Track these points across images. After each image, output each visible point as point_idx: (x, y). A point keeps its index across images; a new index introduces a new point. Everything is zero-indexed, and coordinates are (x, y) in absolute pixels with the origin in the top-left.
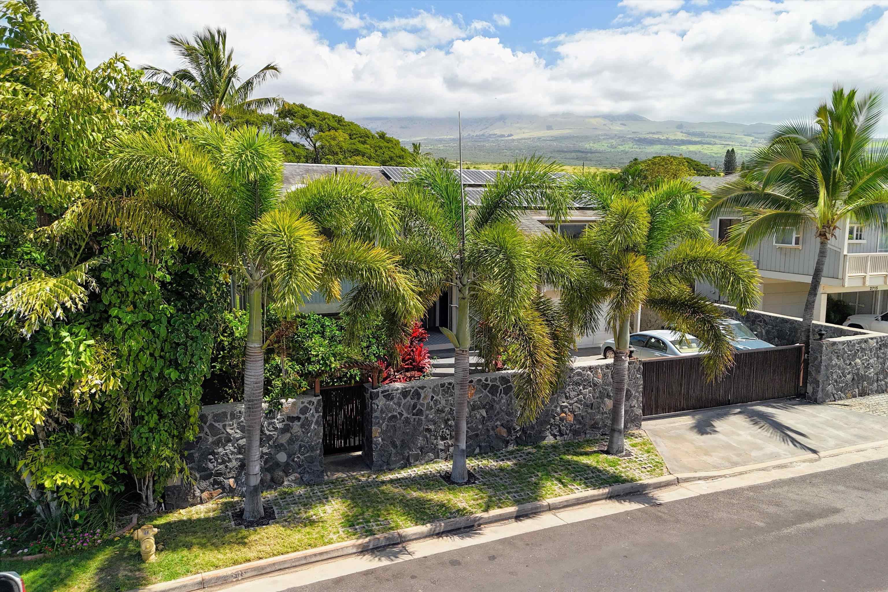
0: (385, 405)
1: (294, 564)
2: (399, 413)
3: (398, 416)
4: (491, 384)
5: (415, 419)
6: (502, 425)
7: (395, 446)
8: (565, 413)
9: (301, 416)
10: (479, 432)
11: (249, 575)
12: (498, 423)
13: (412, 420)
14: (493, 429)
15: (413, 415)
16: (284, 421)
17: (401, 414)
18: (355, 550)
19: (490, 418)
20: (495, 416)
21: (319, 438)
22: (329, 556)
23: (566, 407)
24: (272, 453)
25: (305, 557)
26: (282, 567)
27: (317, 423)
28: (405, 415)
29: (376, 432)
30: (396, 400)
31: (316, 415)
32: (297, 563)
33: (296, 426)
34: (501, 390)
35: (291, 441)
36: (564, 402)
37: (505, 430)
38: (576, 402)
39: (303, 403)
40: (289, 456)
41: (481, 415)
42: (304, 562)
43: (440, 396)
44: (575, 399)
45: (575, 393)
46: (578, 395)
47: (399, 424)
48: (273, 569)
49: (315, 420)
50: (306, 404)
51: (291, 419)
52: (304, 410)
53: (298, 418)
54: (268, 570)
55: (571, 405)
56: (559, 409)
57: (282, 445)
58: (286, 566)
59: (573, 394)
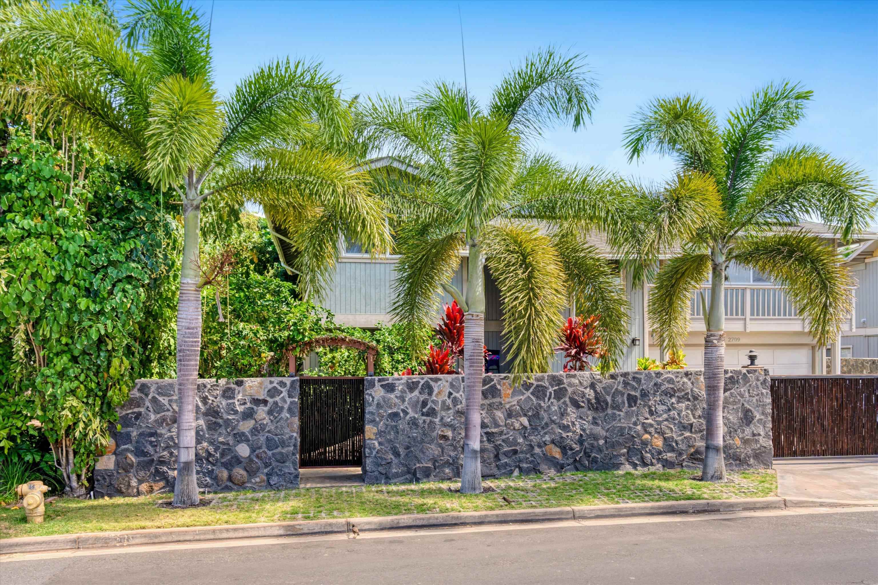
0: (384, 398)
1: (198, 537)
2: (403, 411)
3: (402, 415)
4: (535, 383)
5: (424, 422)
6: (553, 442)
7: (397, 454)
8: (650, 433)
9: (268, 399)
10: (518, 448)
11: (137, 541)
12: (547, 438)
13: (421, 422)
14: (539, 446)
15: (423, 415)
16: (245, 403)
17: (406, 413)
18: (282, 532)
19: (534, 429)
20: (543, 428)
21: (292, 431)
22: (246, 534)
23: (651, 425)
24: (231, 443)
25: (214, 531)
27: (290, 410)
28: (411, 414)
29: (370, 430)
30: (397, 393)
31: (289, 400)
32: (202, 537)
33: (262, 412)
34: (551, 393)
35: (255, 431)
36: (647, 419)
37: (558, 450)
38: (667, 420)
39: (271, 382)
40: (253, 450)
41: (521, 424)
42: (212, 537)
43: (461, 393)
44: (665, 416)
45: (664, 407)
46: (669, 410)
47: (402, 425)
49: (286, 406)
50: (275, 384)
51: (257, 402)
52: (273, 392)
53: (265, 402)
55: (659, 423)
56: (639, 427)
57: (243, 434)
59: (661, 408)
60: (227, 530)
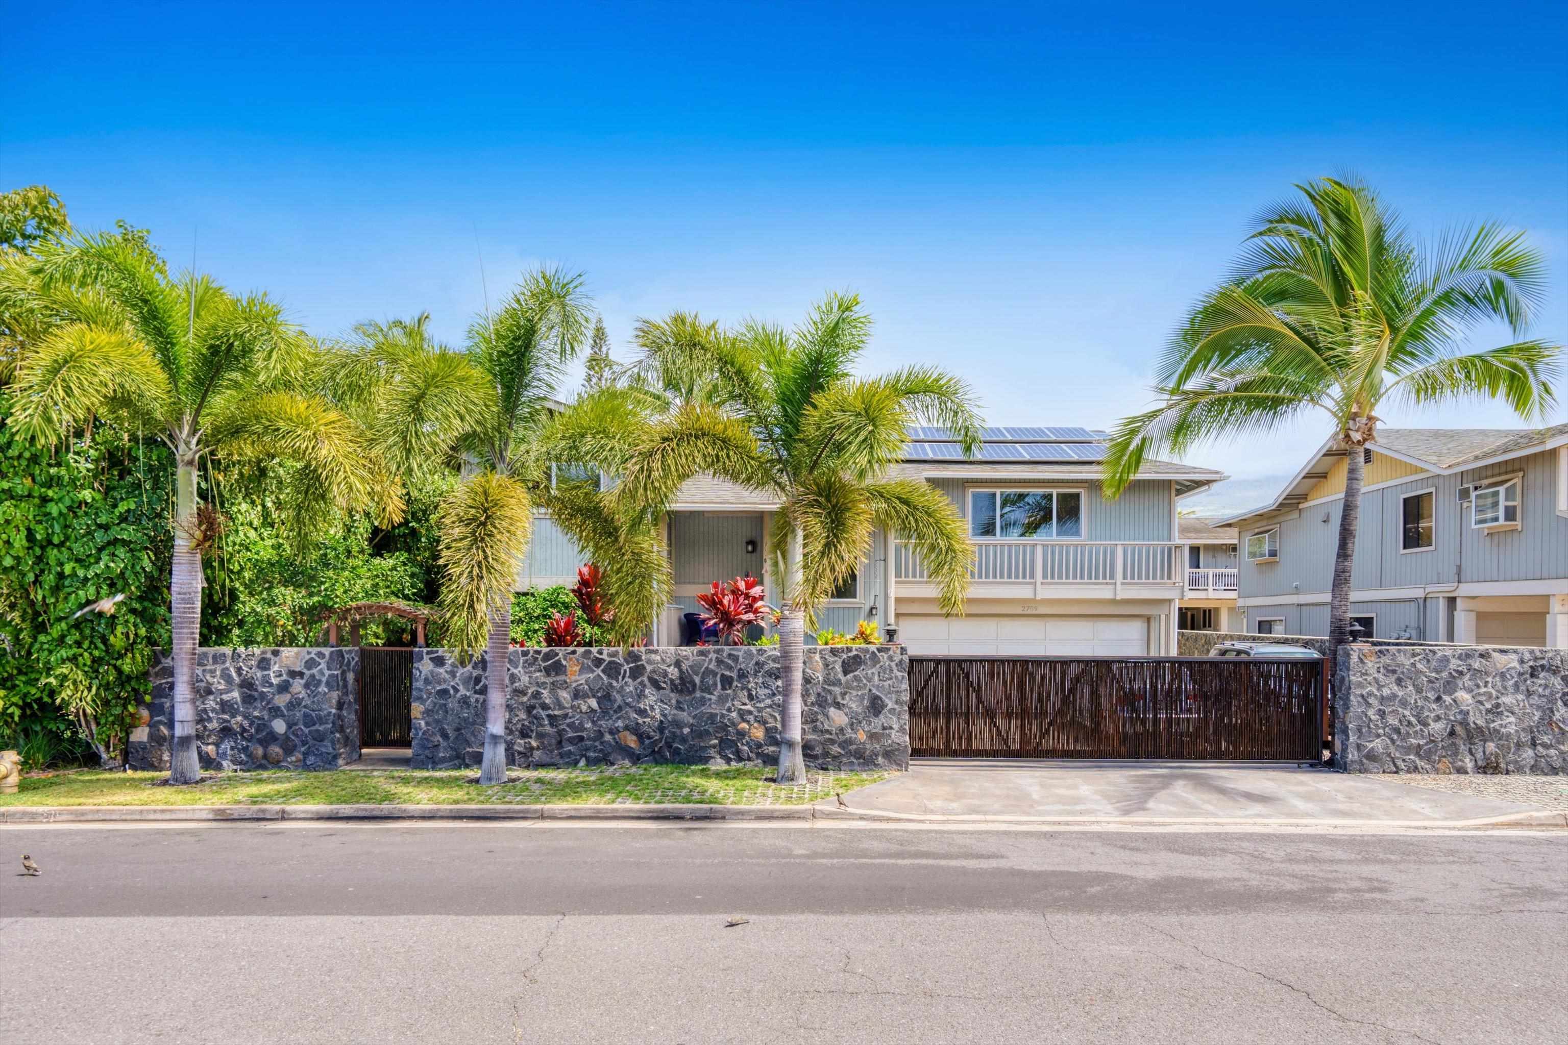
0: (432, 672)
1: (124, 817)
2: (453, 687)
3: (452, 692)
4: (608, 659)
5: (477, 701)
6: (626, 728)
7: (445, 736)
8: (748, 722)
9: (305, 671)
10: (584, 734)
11: (64, 817)
12: (620, 724)
13: (473, 700)
14: (611, 732)
15: (476, 692)
16: (280, 675)
17: (456, 690)
18: (211, 816)
19: (605, 712)
20: (615, 712)
21: (331, 707)
22: (174, 817)
23: (750, 713)
24: (266, 717)
25: (141, 812)
26: (108, 817)
27: (328, 684)
28: (463, 691)
29: (417, 709)
30: (448, 667)
31: (327, 673)
32: (129, 817)
33: (298, 686)
34: (625, 671)
35: (291, 706)
36: (745, 704)
37: (634, 738)
38: (770, 706)
39: (309, 653)
40: (289, 726)
41: (589, 707)
42: (138, 817)
43: (520, 669)
44: (768, 702)
45: (767, 691)
46: (774, 695)
47: (452, 704)
48: (96, 817)
49: (324, 679)
50: (313, 655)
51: (293, 674)
52: (310, 664)
53: (301, 674)
54: (90, 817)
55: (760, 710)
56: (734, 714)
57: (278, 708)
58: (114, 817)
59: (762, 692)
60: (155, 811)
